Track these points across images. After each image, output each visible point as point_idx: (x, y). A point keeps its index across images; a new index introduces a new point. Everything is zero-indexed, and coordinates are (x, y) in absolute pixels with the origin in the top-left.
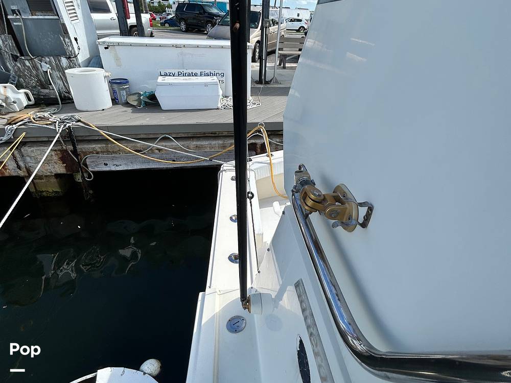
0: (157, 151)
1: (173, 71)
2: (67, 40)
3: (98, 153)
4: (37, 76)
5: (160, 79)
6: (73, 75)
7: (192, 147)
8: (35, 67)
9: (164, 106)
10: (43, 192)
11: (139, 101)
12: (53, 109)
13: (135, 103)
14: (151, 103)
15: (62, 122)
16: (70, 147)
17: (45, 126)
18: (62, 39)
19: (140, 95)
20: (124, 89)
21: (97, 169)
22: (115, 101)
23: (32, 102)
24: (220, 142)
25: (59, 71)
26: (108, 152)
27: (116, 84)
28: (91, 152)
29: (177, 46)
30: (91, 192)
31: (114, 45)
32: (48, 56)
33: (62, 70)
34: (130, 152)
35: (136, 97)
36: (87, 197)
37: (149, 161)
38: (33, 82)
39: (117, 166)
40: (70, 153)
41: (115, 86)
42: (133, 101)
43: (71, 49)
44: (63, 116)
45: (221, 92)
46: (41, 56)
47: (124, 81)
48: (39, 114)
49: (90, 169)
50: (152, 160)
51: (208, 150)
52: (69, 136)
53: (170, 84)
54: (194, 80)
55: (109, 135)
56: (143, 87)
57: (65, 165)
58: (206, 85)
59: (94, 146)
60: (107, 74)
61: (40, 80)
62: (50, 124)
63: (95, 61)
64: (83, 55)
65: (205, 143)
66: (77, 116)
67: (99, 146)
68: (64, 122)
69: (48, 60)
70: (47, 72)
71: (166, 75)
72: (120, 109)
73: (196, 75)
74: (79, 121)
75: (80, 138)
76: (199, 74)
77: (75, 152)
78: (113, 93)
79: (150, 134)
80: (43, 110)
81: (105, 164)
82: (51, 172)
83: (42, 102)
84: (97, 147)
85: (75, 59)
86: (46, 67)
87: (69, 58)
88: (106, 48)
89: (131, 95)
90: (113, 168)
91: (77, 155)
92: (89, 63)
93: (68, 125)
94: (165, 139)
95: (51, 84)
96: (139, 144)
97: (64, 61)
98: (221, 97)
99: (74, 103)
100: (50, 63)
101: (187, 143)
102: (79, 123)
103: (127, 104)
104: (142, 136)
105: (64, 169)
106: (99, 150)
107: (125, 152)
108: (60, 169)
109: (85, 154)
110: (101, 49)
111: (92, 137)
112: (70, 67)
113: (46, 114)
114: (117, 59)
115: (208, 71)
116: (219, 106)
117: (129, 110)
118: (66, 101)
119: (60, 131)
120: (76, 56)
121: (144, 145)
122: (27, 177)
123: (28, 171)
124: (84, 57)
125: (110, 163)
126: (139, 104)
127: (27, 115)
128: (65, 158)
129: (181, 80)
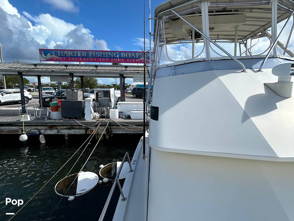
0: (130, 129)
1: (135, 110)
5: (132, 112)
6: (112, 111)
8: (102, 109)
9: (132, 118)
11: (125, 117)
14: (129, 117)
15: (109, 121)
18: (110, 103)
20: (122, 114)
21: (114, 133)
22: (119, 117)
23: (100, 117)
26: (118, 129)
27: (120, 113)
29: (136, 104)
31: (121, 104)
35: (125, 116)
38: (100, 113)
42: (124, 117)
43: (111, 105)
46: (104, 106)
47: (122, 112)
49: (113, 133)
53: (134, 113)
56: (128, 114)
60: (118, 110)
61: (102, 112)
62: (106, 121)
63: (115, 107)
66: (111, 119)
71: (133, 111)
72: (120, 119)
73: (141, 111)
74: (112, 121)
75: (112, 125)
77: (110, 128)
78: (119, 115)
83: (102, 117)
84: (115, 127)
86: (104, 109)
87: (110, 107)
88: (119, 105)
90: (118, 133)
99: (110, 117)
103: (122, 118)
108: (105, 133)
109: (112, 129)
111: (115, 124)
113: (104, 119)
114: (121, 107)
118: (108, 117)
122: (96, 135)
123: (98, 132)
124: (113, 106)
125: (118, 131)
126: (125, 118)
127: (101, 119)
128: (107, 130)
129: (137, 112)
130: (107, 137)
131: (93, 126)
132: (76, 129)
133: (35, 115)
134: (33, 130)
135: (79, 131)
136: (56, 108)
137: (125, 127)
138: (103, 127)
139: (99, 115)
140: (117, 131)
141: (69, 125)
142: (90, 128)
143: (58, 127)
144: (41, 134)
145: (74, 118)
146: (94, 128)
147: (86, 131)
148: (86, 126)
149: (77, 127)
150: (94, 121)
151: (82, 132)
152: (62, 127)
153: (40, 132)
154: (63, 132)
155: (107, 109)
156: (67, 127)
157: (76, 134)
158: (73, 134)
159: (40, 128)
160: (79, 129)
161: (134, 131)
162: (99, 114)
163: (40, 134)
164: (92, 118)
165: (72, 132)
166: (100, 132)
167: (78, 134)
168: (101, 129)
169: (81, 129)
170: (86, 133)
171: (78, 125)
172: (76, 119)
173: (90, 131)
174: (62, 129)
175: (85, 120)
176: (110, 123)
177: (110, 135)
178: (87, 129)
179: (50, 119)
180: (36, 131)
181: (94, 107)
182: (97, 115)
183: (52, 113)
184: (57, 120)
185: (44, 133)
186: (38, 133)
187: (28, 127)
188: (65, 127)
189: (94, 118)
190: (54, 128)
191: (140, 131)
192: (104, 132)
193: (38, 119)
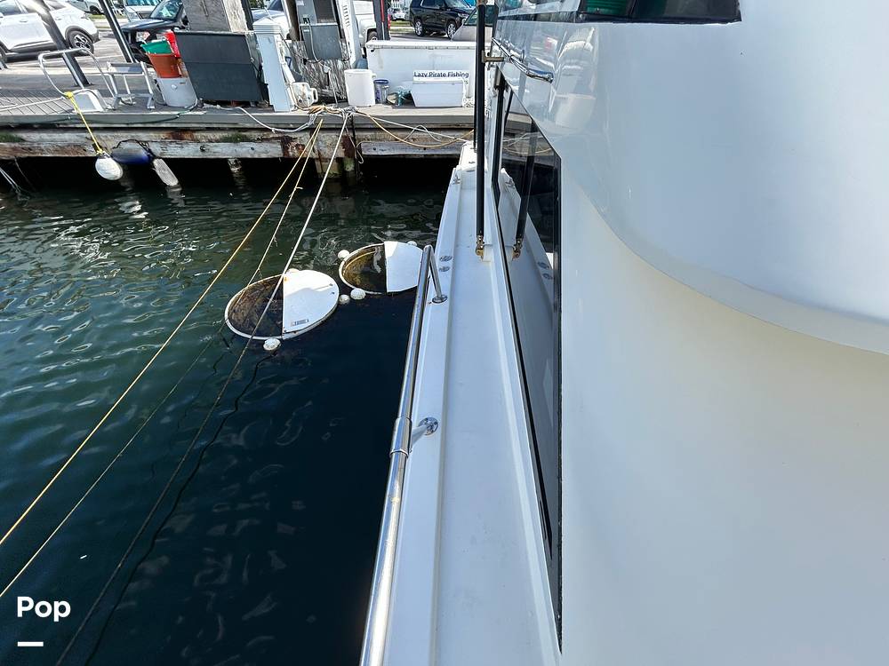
0: (412, 140)
1: (425, 72)
2: (344, 44)
3: (368, 140)
4: (319, 78)
5: (416, 79)
6: (351, 75)
7: (440, 137)
8: (318, 70)
9: (418, 103)
11: (397, 99)
12: (335, 105)
13: (394, 102)
14: (408, 100)
15: (346, 112)
16: (351, 134)
17: (336, 115)
18: (340, 43)
19: (397, 95)
20: (385, 89)
21: (367, 153)
22: (377, 101)
23: (316, 101)
25: (335, 73)
26: (376, 139)
27: (380, 83)
28: (365, 139)
30: (362, 173)
31: (378, 48)
32: (329, 59)
35: (394, 96)
38: (315, 83)
39: (382, 151)
40: (351, 139)
41: (378, 86)
42: (392, 99)
43: (345, 52)
44: (345, 109)
45: (465, 91)
46: (323, 59)
47: (384, 82)
48: (327, 108)
49: (363, 153)
50: (409, 145)
52: (351, 124)
53: (424, 83)
54: (443, 79)
56: (405, 88)
57: (345, 150)
58: (453, 84)
59: (367, 134)
60: (372, 75)
61: (320, 81)
62: (338, 113)
64: (353, 58)
65: (449, 134)
66: (355, 109)
67: (372, 133)
69: (328, 63)
70: (328, 74)
71: (419, 76)
72: (381, 106)
73: (444, 75)
74: (357, 112)
75: (359, 126)
76: (447, 74)
77: (354, 139)
78: (377, 92)
83: (325, 100)
84: (369, 134)
85: (347, 62)
86: (327, 69)
87: (344, 61)
88: (372, 51)
89: (390, 94)
90: (380, 153)
91: (355, 140)
92: (357, 65)
93: (351, 114)
97: (340, 63)
98: (464, 97)
100: (330, 66)
101: (436, 133)
102: (358, 114)
103: (387, 102)
104: (402, 126)
106: (372, 137)
108: (342, 155)
109: (359, 140)
110: (368, 51)
111: (368, 125)
112: (346, 69)
113: (332, 108)
114: (380, 62)
115: (455, 72)
116: (463, 104)
117: (389, 106)
118: (343, 101)
119: (346, 119)
120: (348, 60)
122: (317, 159)
123: (319, 153)
124: (353, 60)
125: (377, 148)
126: (398, 102)
127: (322, 107)
128: (346, 143)
129: (432, 79)
130: (350, 167)
131: (302, 131)
132: (254, 141)
133: (113, 91)
134: (127, 146)
135: (262, 149)
136: (170, 67)
137: (399, 134)
138: (333, 135)
139: (314, 93)
140: (375, 149)
141: (231, 129)
142: (293, 136)
143: (198, 135)
144: (155, 157)
145: (239, 104)
146: (305, 138)
147: (285, 149)
148: (280, 132)
149: (256, 135)
150: (300, 113)
151: (273, 150)
152: (211, 135)
153: (150, 151)
154: (216, 150)
155: (335, 70)
156: (225, 134)
157: (256, 156)
158: (249, 156)
159: (143, 136)
160: (262, 140)
161: (425, 149)
162: (313, 89)
163: (152, 157)
164: (293, 104)
165: (246, 150)
166: (326, 152)
167: (264, 156)
168: (329, 142)
169: (268, 140)
170: (284, 154)
171: (256, 126)
172: (246, 104)
173: (297, 145)
174: (211, 141)
175: (273, 111)
176: (352, 121)
177: (356, 162)
178: (285, 141)
179: (166, 105)
180: (137, 146)
181: (292, 60)
182: (308, 91)
183: (162, 81)
184: (187, 109)
185: (161, 154)
186: (143, 153)
187: (109, 135)
188: (218, 135)
189: (300, 103)
190: (186, 136)
191: (443, 147)
192: (337, 151)
193: (129, 106)
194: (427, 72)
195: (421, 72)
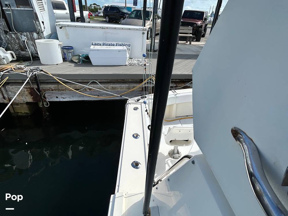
0: (89, 90)
1: (100, 43)
2: (37, 23)
3: (52, 90)
4: (19, 43)
5: (92, 47)
7: (109, 88)
8: (19, 39)
9: (94, 63)
10: (18, 113)
11: (79, 59)
12: (27, 63)
13: (76, 61)
14: (86, 61)
17: (21, 73)
18: (34, 22)
19: (80, 56)
20: (70, 52)
21: (51, 100)
22: (65, 60)
24: (127, 85)
25: (32, 41)
26: (59, 90)
27: (66, 50)
28: (48, 90)
29: (102, 28)
30: (48, 114)
31: (65, 26)
32: (26, 31)
33: (33, 40)
34: (72, 90)
35: (77, 57)
36: (45, 116)
37: (83, 96)
39: (64, 98)
40: (35, 90)
42: (75, 59)
43: (39, 28)
44: (32, 68)
45: (128, 56)
46: (21, 32)
47: (71, 48)
48: (18, 66)
49: (47, 100)
50: (85, 95)
51: (119, 90)
52: (35, 79)
53: (98, 50)
54: (112, 48)
55: (59, 80)
56: (83, 51)
57: (32, 97)
58: (119, 51)
59: (50, 86)
60: (60, 43)
61: (20, 46)
62: (24, 72)
63: (54, 36)
64: (47, 32)
65: (117, 86)
66: (41, 67)
67: (54, 86)
68: (32, 71)
69: (26, 34)
70: (24, 41)
71: (96, 45)
72: (68, 64)
73: (113, 45)
74: (42, 71)
75: (42, 81)
76: (115, 44)
77: (38, 89)
78: (63, 54)
79: (84, 80)
80: (21, 64)
81: (56, 97)
82: (24, 101)
83: (20, 59)
84: (52, 86)
85: (41, 34)
86: (24, 38)
87: (38, 33)
88: (60, 28)
89: (74, 56)
92: (50, 37)
93: (34, 73)
94: (94, 83)
95: (27, 49)
96: (78, 85)
97: (35, 35)
98: (128, 59)
99: (40, 60)
100: (27, 36)
101: (106, 85)
102: (42, 72)
103: (72, 61)
104: (80, 81)
105: (32, 100)
106: (53, 89)
107: (69, 90)
108: (29, 99)
109: (45, 90)
110: (58, 28)
111: (49, 80)
112: (39, 39)
113: (22, 66)
114: (67, 35)
115: (120, 43)
116: (127, 63)
117: (73, 65)
118: (35, 58)
119: (30, 76)
120: (42, 32)
121: (81, 86)
125: (59, 96)
126: (79, 62)
127: (11, 66)
128: (33, 93)
129: (104, 48)
166: (16, 99)
176: (36, 77)
194: (102, 43)
195: (97, 43)
